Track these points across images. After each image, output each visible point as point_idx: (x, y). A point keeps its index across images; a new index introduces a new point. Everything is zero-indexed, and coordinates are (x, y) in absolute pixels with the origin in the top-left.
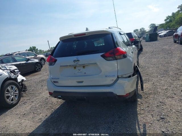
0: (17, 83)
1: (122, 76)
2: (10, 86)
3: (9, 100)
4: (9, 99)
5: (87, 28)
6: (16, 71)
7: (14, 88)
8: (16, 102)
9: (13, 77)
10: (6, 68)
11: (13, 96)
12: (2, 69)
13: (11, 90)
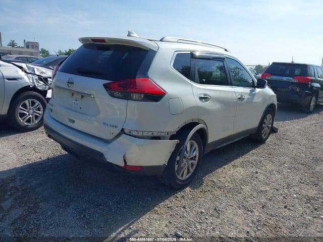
0: (44, 99)
1: (130, 132)
2: (30, 100)
3: (23, 120)
4: (23, 118)
5: (129, 32)
6: (49, 79)
7: (37, 104)
8: (34, 126)
9: (40, 88)
10: (34, 72)
11: (31, 116)
12: (28, 71)
13: (29, 107)
